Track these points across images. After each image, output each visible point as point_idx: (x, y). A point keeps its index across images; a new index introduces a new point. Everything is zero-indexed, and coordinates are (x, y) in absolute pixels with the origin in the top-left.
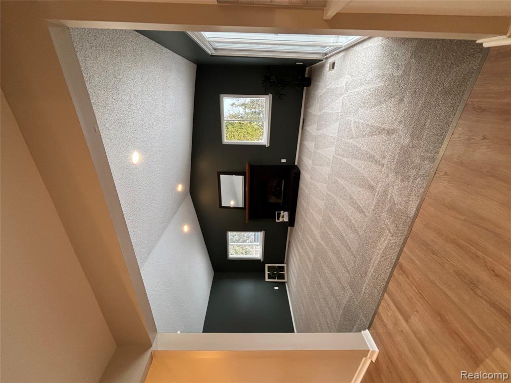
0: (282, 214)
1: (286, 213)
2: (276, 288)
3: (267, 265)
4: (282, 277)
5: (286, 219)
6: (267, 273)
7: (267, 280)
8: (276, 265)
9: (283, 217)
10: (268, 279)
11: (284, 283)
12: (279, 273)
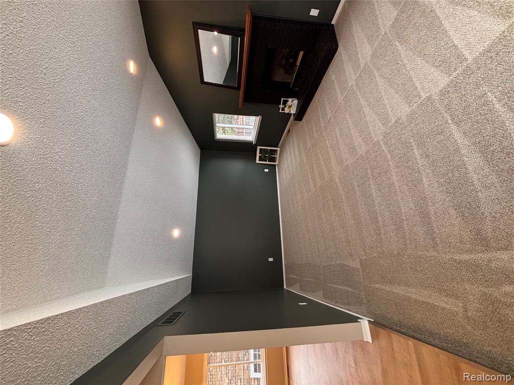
0: (289, 103)
1: (296, 102)
2: (266, 170)
3: (259, 148)
4: (274, 160)
5: (293, 111)
6: (258, 155)
7: (257, 161)
8: (269, 148)
9: (290, 107)
10: (259, 161)
11: (275, 165)
12: (270, 156)
